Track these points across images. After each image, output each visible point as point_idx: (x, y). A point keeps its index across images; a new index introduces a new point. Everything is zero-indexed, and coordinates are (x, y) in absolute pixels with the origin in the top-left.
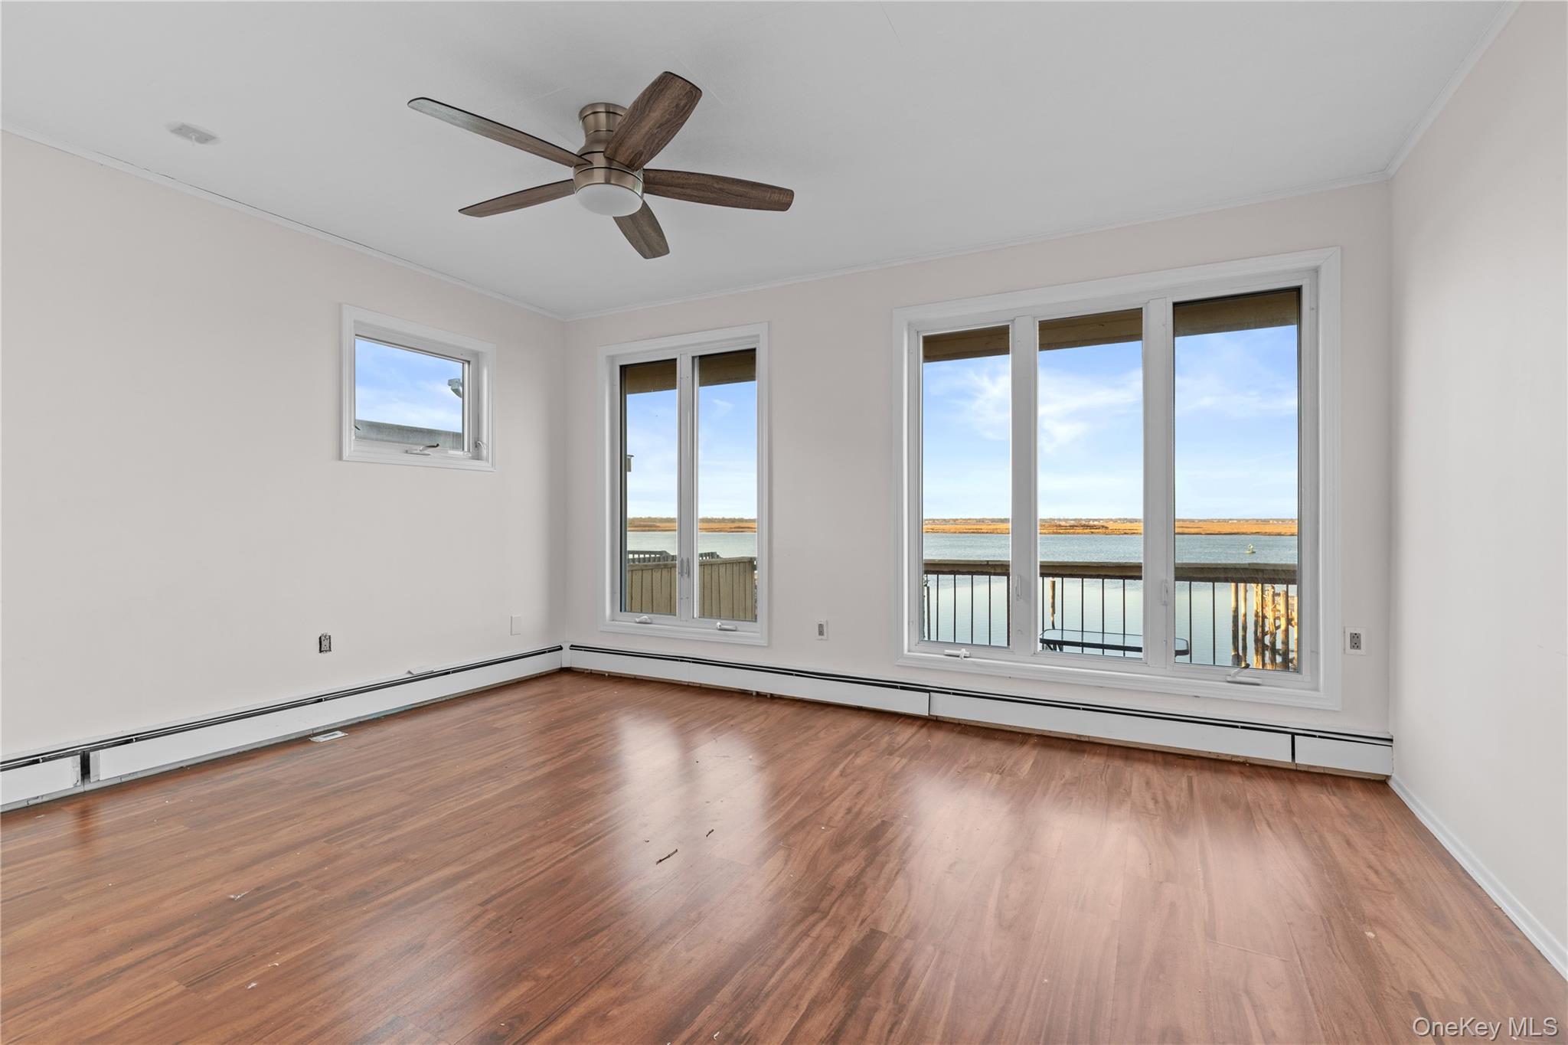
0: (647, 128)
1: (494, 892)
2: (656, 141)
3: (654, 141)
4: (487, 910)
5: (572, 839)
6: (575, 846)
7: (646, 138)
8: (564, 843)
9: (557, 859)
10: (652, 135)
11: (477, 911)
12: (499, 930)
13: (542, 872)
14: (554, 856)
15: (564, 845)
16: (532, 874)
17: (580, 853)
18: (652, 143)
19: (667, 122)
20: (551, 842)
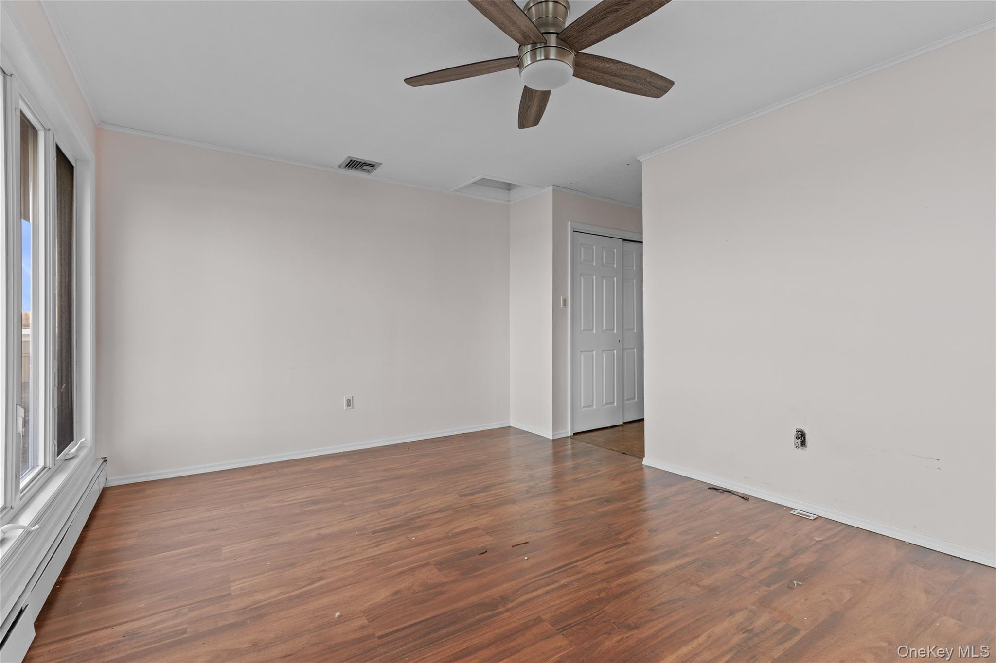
0: (535, 102)
1: (624, 548)
2: (527, 99)
3: (529, 99)
4: (625, 539)
5: (578, 573)
6: (576, 566)
7: (533, 97)
8: (585, 571)
9: (588, 559)
10: (531, 101)
11: (629, 540)
12: (615, 530)
13: (597, 553)
14: (590, 562)
15: (585, 569)
16: (603, 553)
17: (573, 560)
18: (529, 97)
19: (527, 111)
20: (593, 574)
